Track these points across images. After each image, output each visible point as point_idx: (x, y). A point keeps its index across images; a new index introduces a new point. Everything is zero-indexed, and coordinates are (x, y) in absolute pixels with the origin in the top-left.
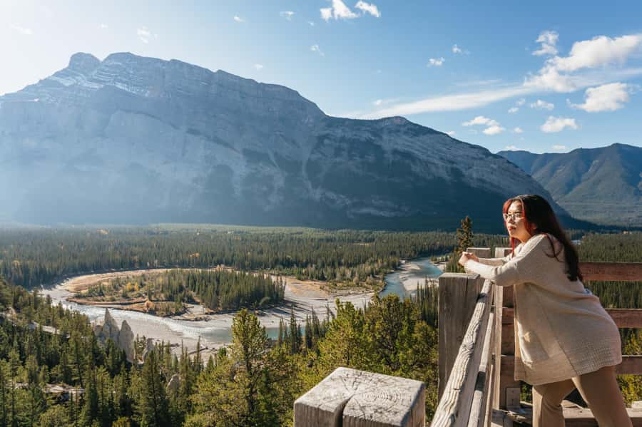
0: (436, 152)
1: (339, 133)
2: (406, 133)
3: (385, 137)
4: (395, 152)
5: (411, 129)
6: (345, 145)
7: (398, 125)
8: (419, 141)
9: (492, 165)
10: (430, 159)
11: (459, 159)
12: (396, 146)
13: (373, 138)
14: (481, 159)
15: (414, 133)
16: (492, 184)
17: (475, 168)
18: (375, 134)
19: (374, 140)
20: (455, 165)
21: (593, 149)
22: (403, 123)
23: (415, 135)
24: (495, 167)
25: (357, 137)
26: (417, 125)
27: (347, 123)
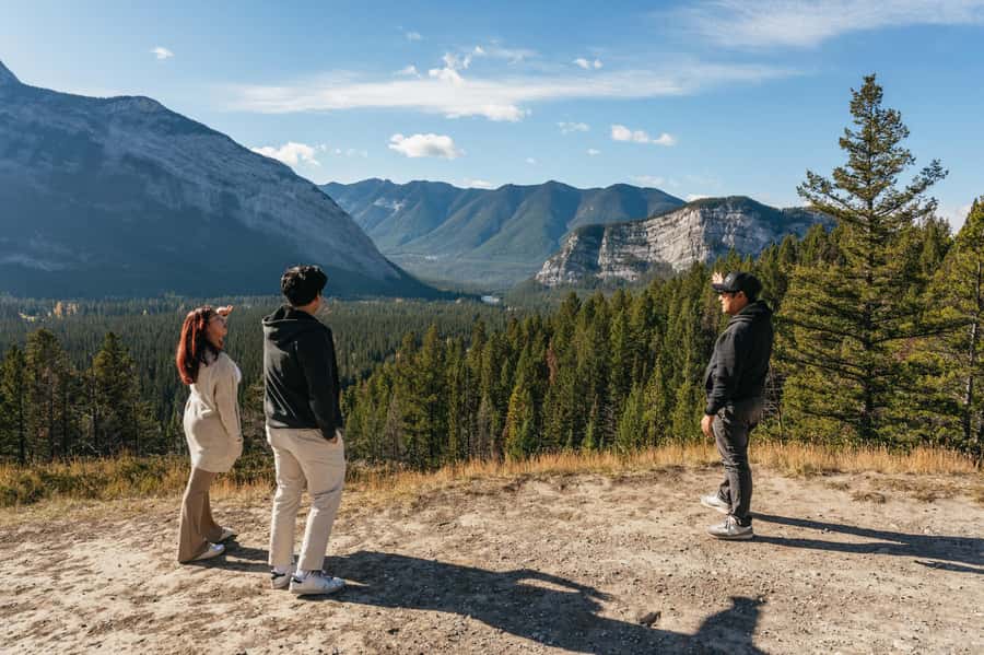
0: (203, 164)
1: (29, 113)
2: (153, 127)
3: (114, 130)
4: (127, 158)
5: (165, 122)
6: (32, 138)
7: (142, 112)
8: (175, 143)
9: (288, 193)
10: (189, 176)
11: (240, 179)
12: (130, 150)
13: (92, 131)
14: (274, 181)
15: (168, 128)
16: (281, 224)
17: (261, 195)
18: (94, 124)
19: (93, 135)
20: (229, 190)
21: (524, 187)
22: (152, 110)
23: (169, 133)
24: (293, 196)
25: (62, 127)
26: (178, 115)
27: (46, 99)
